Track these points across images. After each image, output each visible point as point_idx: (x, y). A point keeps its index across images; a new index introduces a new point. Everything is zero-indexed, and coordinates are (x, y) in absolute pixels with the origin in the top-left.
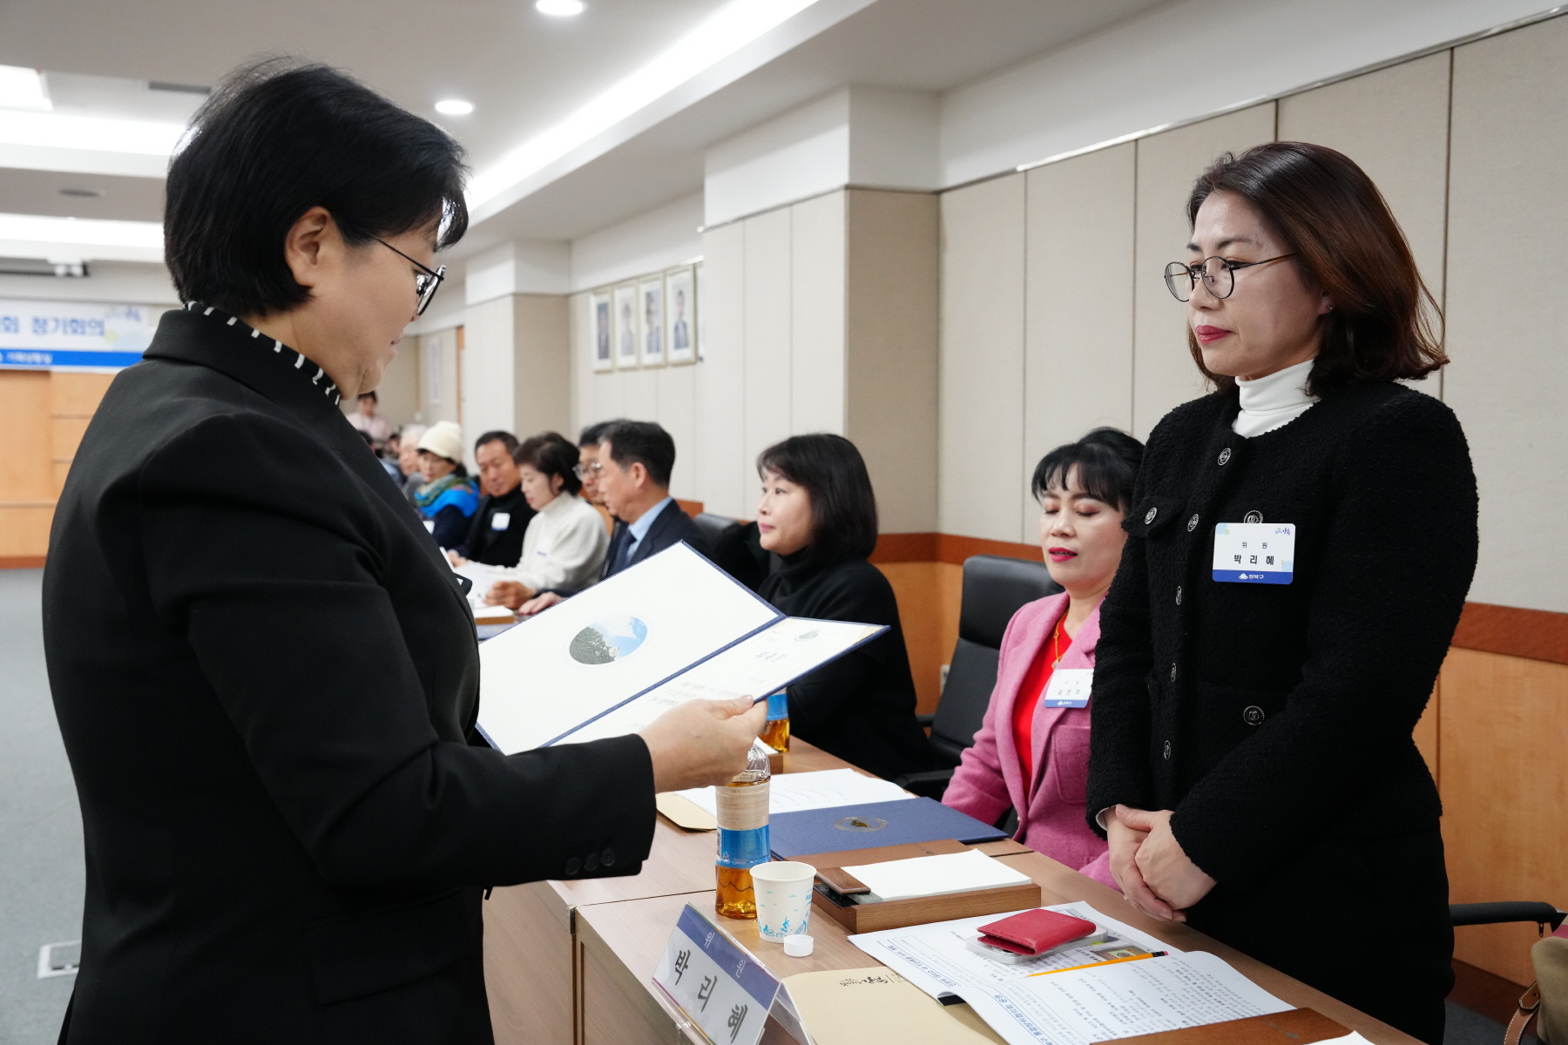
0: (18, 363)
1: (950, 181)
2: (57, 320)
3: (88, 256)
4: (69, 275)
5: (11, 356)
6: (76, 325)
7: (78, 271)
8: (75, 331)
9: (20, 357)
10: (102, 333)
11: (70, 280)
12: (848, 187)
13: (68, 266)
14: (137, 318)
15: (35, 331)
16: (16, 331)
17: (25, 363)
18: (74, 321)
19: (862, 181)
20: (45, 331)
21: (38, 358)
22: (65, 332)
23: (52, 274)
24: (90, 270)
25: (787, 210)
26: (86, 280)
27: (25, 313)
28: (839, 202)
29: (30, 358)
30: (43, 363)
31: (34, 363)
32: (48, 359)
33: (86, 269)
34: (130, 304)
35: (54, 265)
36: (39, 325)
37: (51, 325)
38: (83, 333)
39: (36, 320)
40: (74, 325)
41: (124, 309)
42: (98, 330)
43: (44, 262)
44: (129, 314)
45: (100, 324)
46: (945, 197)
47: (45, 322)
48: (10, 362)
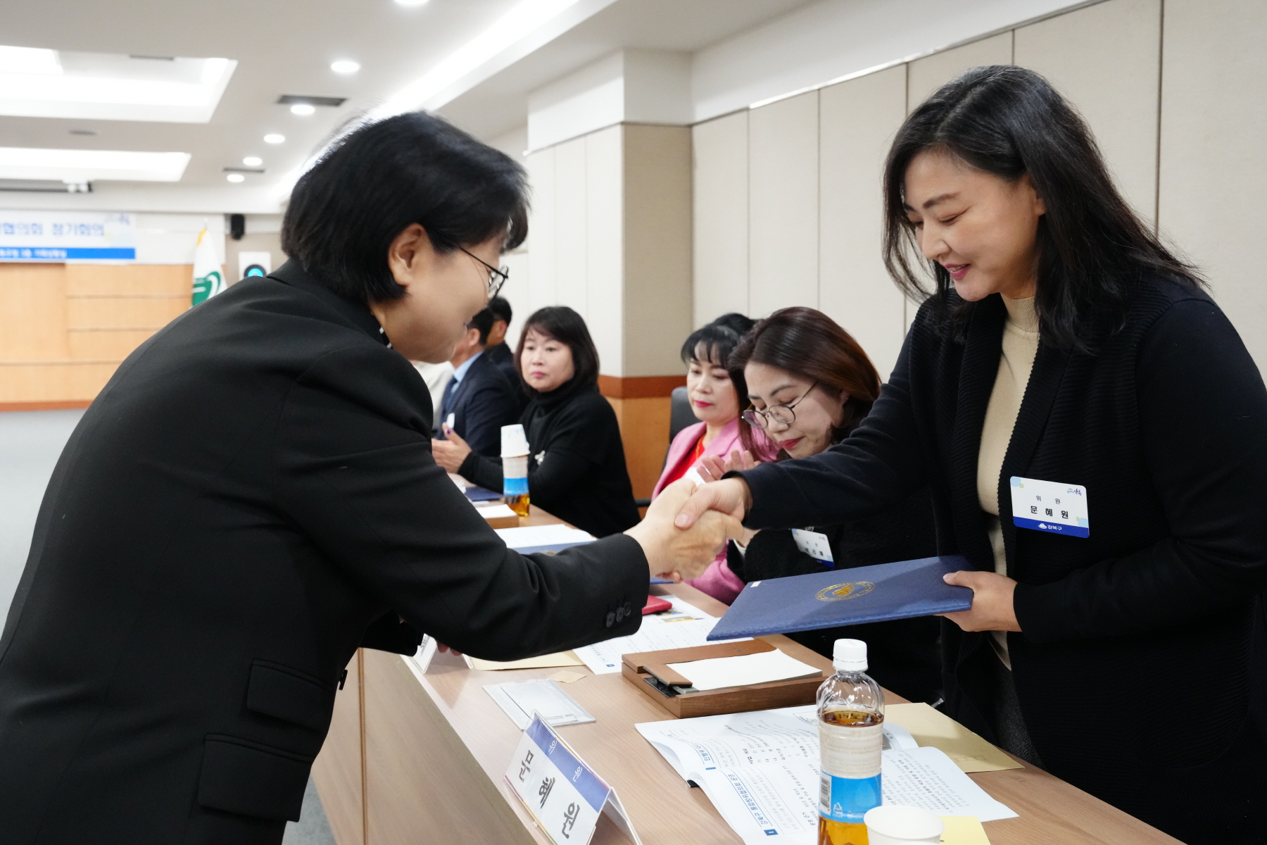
0: (43, 257)
1: (699, 118)
2: (70, 225)
3: (92, 178)
4: (78, 191)
5: (38, 253)
6: (83, 229)
7: (84, 188)
8: (83, 233)
9: (44, 253)
10: (102, 234)
11: (78, 195)
12: (623, 123)
13: (77, 185)
14: (128, 222)
15: (55, 233)
16: (41, 233)
17: (47, 257)
18: (82, 226)
19: (633, 119)
20: (61, 233)
21: (56, 253)
22: (76, 233)
23: (65, 191)
24: (93, 187)
25: (582, 139)
26: (91, 195)
27: (47, 220)
28: (617, 135)
29: (51, 253)
30: (60, 257)
31: (54, 257)
32: (64, 254)
33: (90, 187)
34: (122, 212)
35: (67, 185)
36: (58, 228)
37: (66, 229)
38: (89, 234)
39: (55, 226)
40: (83, 228)
41: (117, 216)
42: (99, 232)
43: (60, 182)
44: (122, 220)
45: (101, 228)
46: (696, 130)
47: (61, 226)
48: (37, 257)
